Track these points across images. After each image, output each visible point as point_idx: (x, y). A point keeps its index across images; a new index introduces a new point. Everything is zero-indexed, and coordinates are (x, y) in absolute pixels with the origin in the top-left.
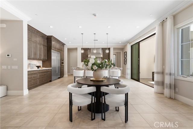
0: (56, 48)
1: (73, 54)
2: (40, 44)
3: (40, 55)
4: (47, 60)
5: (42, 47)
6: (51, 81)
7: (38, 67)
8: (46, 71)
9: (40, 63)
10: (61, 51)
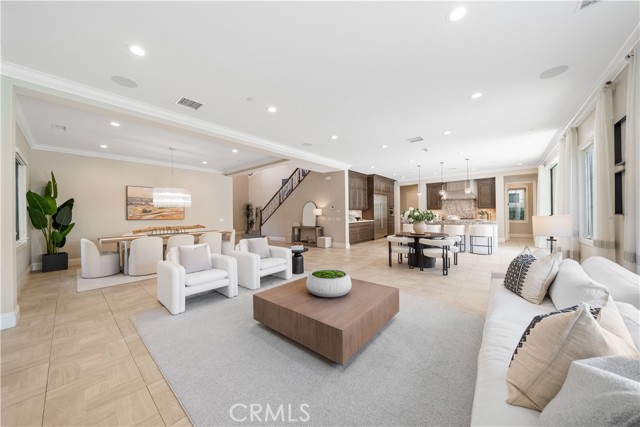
0: (379, 190)
1: (410, 195)
2: (359, 189)
3: (360, 203)
4: (368, 210)
5: (362, 192)
6: (373, 239)
7: (358, 219)
8: (367, 225)
9: (358, 214)
10: (388, 192)
